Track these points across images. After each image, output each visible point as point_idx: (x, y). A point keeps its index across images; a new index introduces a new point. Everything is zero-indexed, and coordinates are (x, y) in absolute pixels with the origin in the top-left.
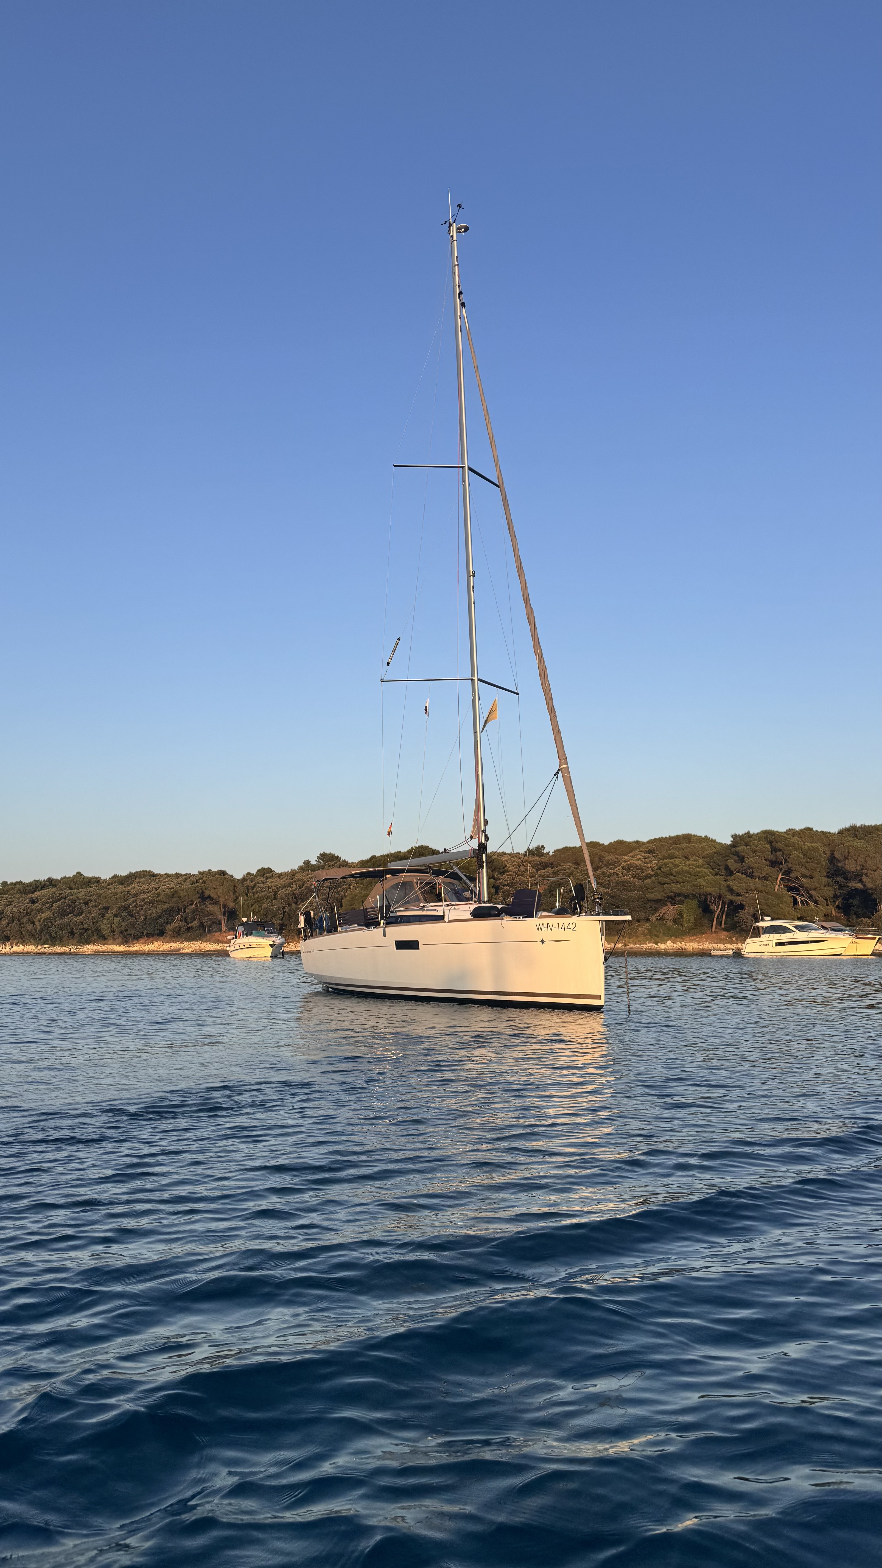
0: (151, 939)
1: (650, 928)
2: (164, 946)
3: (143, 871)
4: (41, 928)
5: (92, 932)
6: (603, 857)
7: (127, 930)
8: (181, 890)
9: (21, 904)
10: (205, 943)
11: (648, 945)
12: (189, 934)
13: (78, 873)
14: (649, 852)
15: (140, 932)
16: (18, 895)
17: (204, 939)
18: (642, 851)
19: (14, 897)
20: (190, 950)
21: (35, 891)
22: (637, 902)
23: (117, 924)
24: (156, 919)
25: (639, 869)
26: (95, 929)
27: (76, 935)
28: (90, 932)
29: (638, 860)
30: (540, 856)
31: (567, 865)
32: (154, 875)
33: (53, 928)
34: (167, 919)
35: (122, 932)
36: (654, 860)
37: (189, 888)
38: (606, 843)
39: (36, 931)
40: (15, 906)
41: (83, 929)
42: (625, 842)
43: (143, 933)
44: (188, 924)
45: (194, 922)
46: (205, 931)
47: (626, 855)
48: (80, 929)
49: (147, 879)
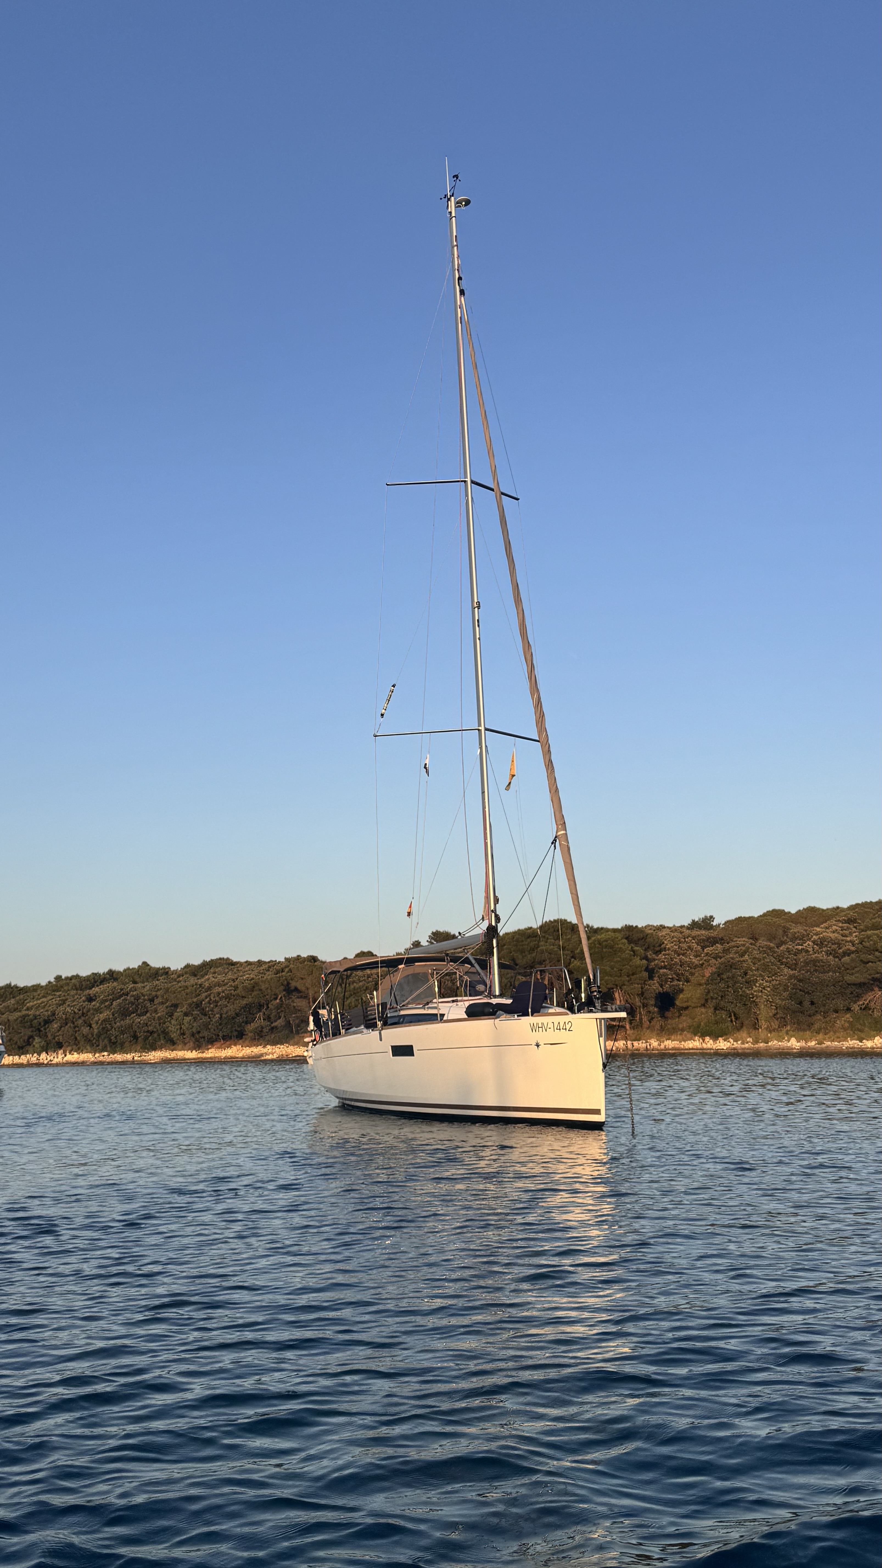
0: (228, 1043)
1: (851, 1020)
2: (243, 1051)
3: (220, 959)
4: (99, 1032)
5: (159, 1035)
6: (789, 929)
7: (199, 1032)
8: (262, 981)
9: (76, 1002)
10: (292, 1047)
11: (850, 1043)
12: (273, 1036)
13: (145, 963)
14: (849, 921)
15: (215, 1035)
16: (73, 992)
17: (292, 1042)
18: (839, 920)
19: (68, 995)
20: (275, 1056)
21: (93, 986)
22: (832, 987)
23: (187, 1025)
24: (233, 1018)
25: (835, 944)
26: (162, 1032)
27: (140, 1039)
28: (155, 1035)
29: (834, 932)
30: (709, 930)
31: (740, 941)
32: (233, 964)
33: (113, 1032)
34: (246, 1018)
35: (193, 1035)
36: (855, 932)
37: (271, 979)
38: (793, 912)
39: (93, 1036)
40: (69, 1005)
41: (148, 1031)
42: (819, 909)
43: (218, 1035)
44: (272, 1023)
45: (279, 1021)
46: (292, 1032)
47: (818, 926)
48: (144, 1032)
49: (224, 969)
